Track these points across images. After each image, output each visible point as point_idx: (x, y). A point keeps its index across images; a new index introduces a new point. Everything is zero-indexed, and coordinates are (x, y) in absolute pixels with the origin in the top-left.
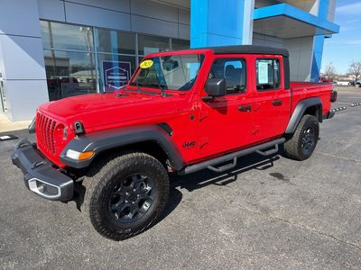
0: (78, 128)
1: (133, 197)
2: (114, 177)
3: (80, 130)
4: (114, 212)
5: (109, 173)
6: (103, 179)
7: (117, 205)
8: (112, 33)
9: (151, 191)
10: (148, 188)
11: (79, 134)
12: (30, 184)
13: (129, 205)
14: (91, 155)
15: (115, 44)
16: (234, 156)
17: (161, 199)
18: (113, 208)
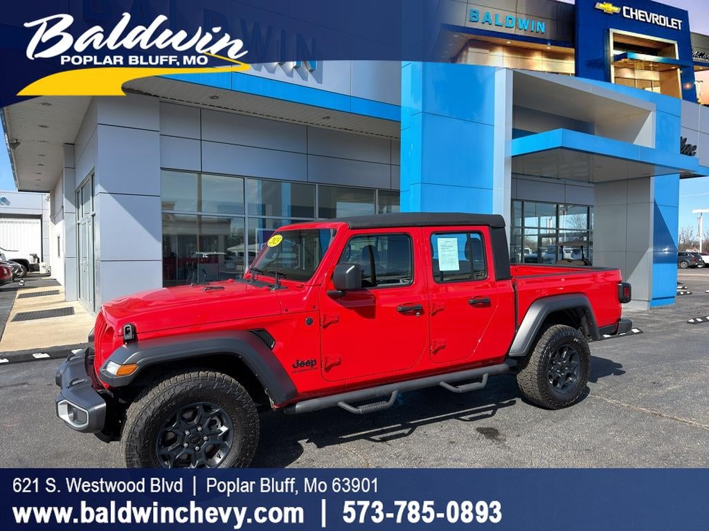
0: (127, 332)
1: (197, 439)
2: (164, 405)
3: (129, 336)
4: (165, 458)
5: (158, 397)
6: (148, 406)
7: (170, 448)
8: (284, 184)
9: (227, 433)
10: (224, 429)
11: (129, 341)
12: (59, 407)
13: (191, 452)
14: (132, 370)
15: (286, 201)
16: (394, 389)
17: (243, 450)
18: (163, 451)
